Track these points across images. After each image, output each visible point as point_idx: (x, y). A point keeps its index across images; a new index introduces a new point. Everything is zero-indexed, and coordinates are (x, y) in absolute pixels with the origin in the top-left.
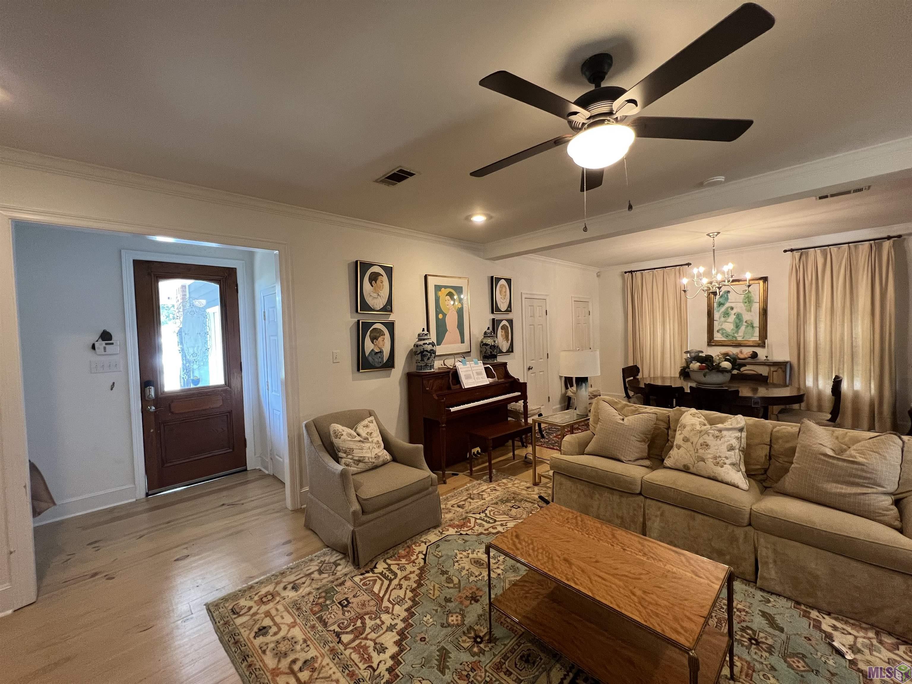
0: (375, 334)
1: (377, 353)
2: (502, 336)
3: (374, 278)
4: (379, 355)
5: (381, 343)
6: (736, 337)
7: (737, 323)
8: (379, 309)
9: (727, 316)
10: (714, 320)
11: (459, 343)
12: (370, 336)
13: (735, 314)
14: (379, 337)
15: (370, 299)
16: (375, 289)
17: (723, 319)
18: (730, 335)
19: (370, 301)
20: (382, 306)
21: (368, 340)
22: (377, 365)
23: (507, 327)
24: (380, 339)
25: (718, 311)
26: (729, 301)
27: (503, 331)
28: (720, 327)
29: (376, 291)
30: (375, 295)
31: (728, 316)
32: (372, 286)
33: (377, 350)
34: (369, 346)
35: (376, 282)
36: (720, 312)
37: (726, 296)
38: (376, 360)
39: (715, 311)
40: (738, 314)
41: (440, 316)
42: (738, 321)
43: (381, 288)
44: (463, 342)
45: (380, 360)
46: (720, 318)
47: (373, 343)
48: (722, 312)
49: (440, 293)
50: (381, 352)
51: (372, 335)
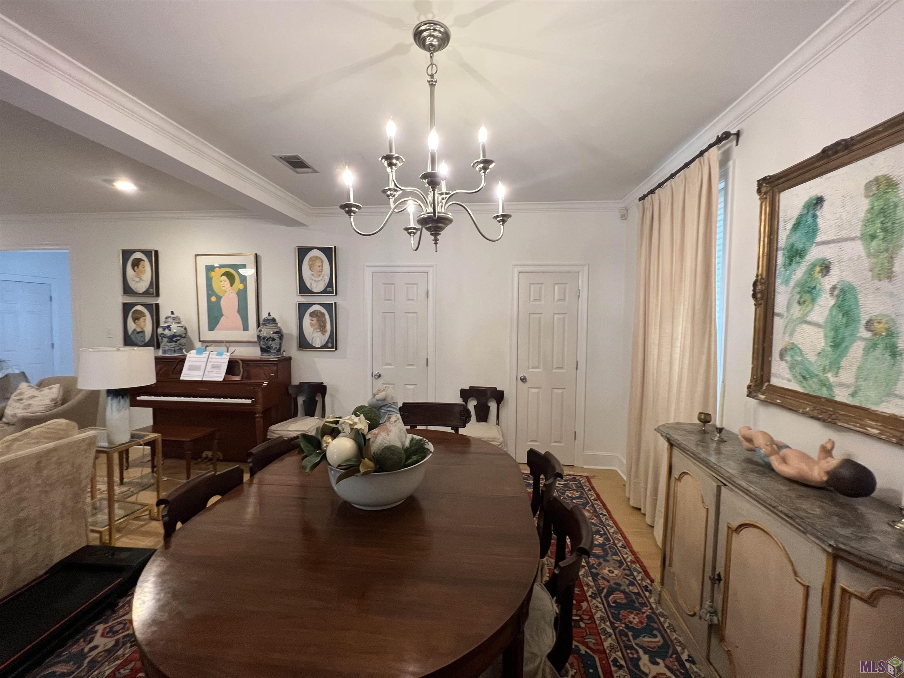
0: (137, 315)
1: (139, 333)
2: (312, 325)
3: (137, 263)
4: (141, 334)
5: (143, 324)
6: (830, 387)
7: (836, 330)
8: (142, 292)
9: (807, 297)
10: (773, 314)
11: (238, 329)
12: (132, 316)
13: (834, 288)
14: (140, 318)
15: (134, 283)
16: (137, 274)
17: (796, 311)
18: (813, 376)
19: (133, 285)
20: (144, 290)
21: (130, 320)
22: (140, 344)
23: (323, 314)
24: (142, 320)
25: (786, 282)
26: (818, 239)
27: (315, 319)
28: (787, 339)
29: (138, 276)
30: (137, 279)
31: (813, 300)
32: (135, 271)
33: (139, 330)
34: (131, 326)
35: (138, 267)
36: (792, 284)
37: (810, 220)
38: (139, 339)
39: (778, 281)
40: (843, 291)
41: (213, 299)
42: (840, 319)
43: (143, 272)
44: (246, 328)
45: (142, 339)
46: (789, 307)
47: (135, 322)
48: (797, 285)
49: (213, 274)
50: (143, 332)
51: (134, 316)
